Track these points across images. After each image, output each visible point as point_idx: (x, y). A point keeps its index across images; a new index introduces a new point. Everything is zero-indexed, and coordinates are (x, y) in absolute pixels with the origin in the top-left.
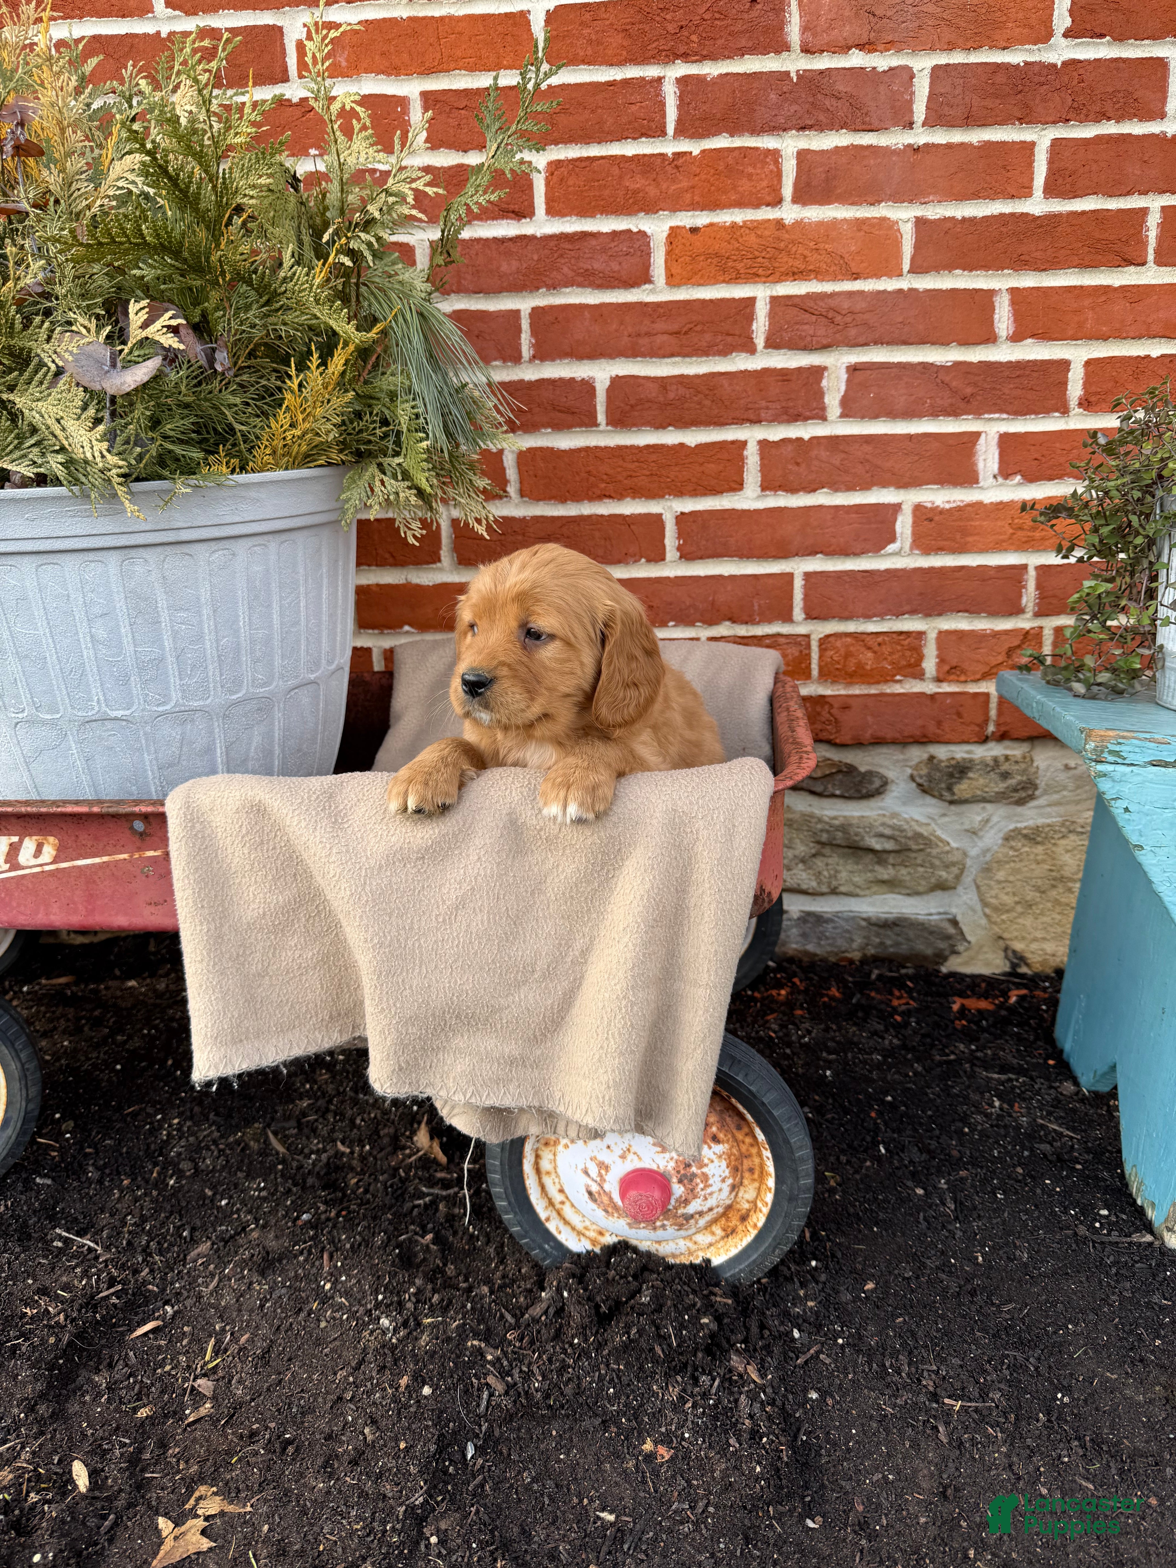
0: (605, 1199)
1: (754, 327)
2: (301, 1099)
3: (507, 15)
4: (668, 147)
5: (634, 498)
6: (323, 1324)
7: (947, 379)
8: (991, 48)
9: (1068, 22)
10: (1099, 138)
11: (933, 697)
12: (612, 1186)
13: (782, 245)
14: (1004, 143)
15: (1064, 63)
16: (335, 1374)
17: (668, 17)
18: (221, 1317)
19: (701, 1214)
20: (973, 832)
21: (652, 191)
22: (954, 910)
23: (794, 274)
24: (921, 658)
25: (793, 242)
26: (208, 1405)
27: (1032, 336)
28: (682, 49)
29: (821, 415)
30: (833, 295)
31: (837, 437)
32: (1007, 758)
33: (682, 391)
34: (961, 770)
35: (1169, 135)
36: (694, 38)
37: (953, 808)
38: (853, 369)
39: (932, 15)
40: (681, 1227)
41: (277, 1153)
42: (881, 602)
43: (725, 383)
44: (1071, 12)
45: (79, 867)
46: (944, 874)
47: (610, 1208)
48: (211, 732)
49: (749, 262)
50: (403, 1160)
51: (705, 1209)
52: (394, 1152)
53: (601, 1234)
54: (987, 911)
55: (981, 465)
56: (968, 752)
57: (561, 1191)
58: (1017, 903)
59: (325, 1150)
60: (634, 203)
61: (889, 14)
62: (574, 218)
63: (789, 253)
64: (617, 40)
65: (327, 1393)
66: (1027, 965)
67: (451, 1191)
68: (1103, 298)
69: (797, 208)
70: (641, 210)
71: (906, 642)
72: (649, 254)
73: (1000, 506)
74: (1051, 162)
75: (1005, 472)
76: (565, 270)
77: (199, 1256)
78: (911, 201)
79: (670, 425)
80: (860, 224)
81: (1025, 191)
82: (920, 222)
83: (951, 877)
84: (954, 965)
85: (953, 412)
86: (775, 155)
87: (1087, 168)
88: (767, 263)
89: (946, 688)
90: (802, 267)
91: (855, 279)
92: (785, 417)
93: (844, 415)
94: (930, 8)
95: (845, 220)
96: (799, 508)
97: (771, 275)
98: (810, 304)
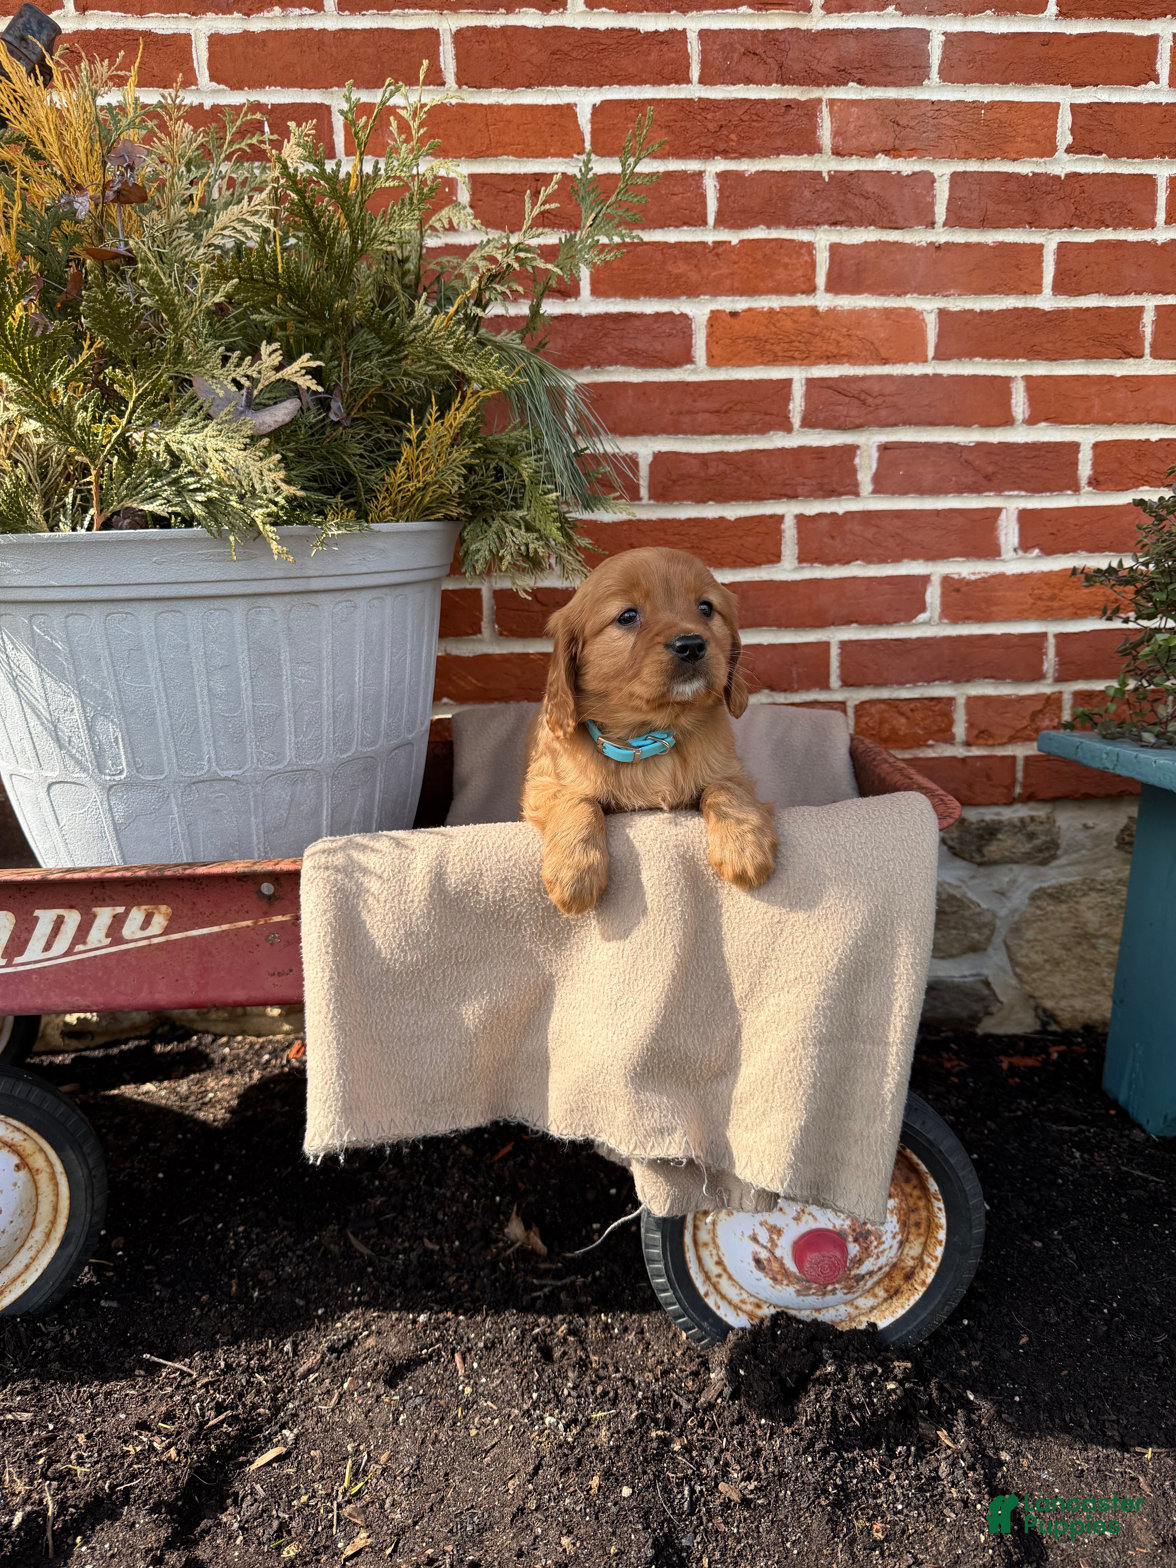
0: (775, 1266)
1: (791, 407)
2: (372, 1197)
3: (555, 107)
4: (709, 236)
6: (473, 1432)
7: (970, 458)
8: (1003, 159)
9: (1069, 139)
10: (1099, 243)
11: (964, 760)
12: (785, 1251)
13: (817, 330)
14: (1016, 244)
15: (1067, 175)
16: (505, 1484)
17: (709, 116)
18: (351, 1436)
19: (871, 1273)
20: (1002, 893)
21: (694, 276)
22: (985, 972)
23: (828, 357)
24: (951, 723)
25: (826, 328)
26: (364, 1535)
27: (1046, 420)
28: (722, 146)
29: (853, 491)
30: (865, 378)
31: (870, 512)
32: (1032, 819)
33: (722, 467)
34: (990, 831)
35: (1159, 243)
36: (733, 137)
37: (981, 870)
38: (884, 448)
39: (951, 127)
40: (850, 1289)
41: (362, 1255)
42: (913, 669)
43: (764, 460)
44: (1072, 131)
45: (193, 938)
46: (976, 935)
47: (780, 1275)
48: (319, 794)
49: (786, 346)
50: (498, 1254)
51: (876, 1268)
52: (487, 1246)
53: (758, 1306)
54: (1018, 970)
55: (1002, 539)
56: (998, 814)
57: (719, 1263)
58: (1046, 961)
59: (412, 1249)
60: (677, 287)
61: (912, 124)
62: (619, 299)
63: (823, 339)
64: (660, 135)
65: (503, 1505)
66: (1057, 1022)
67: (567, 1280)
68: (1107, 387)
69: (829, 296)
70: (683, 293)
71: (937, 708)
72: (691, 336)
73: (1021, 578)
74: (1058, 263)
75: (1025, 545)
76: (610, 349)
77: (310, 1371)
78: (934, 294)
79: (711, 499)
80: (888, 312)
81: (1036, 288)
82: (943, 314)
83: (982, 938)
84: (988, 1026)
85: (976, 489)
86: (809, 247)
87: (1089, 269)
88: (803, 347)
89: (976, 752)
90: (836, 351)
91: (885, 364)
92: (820, 493)
93: (875, 491)
94: (948, 121)
95: (874, 309)
96: (835, 579)
97: (807, 358)
98: (843, 386)
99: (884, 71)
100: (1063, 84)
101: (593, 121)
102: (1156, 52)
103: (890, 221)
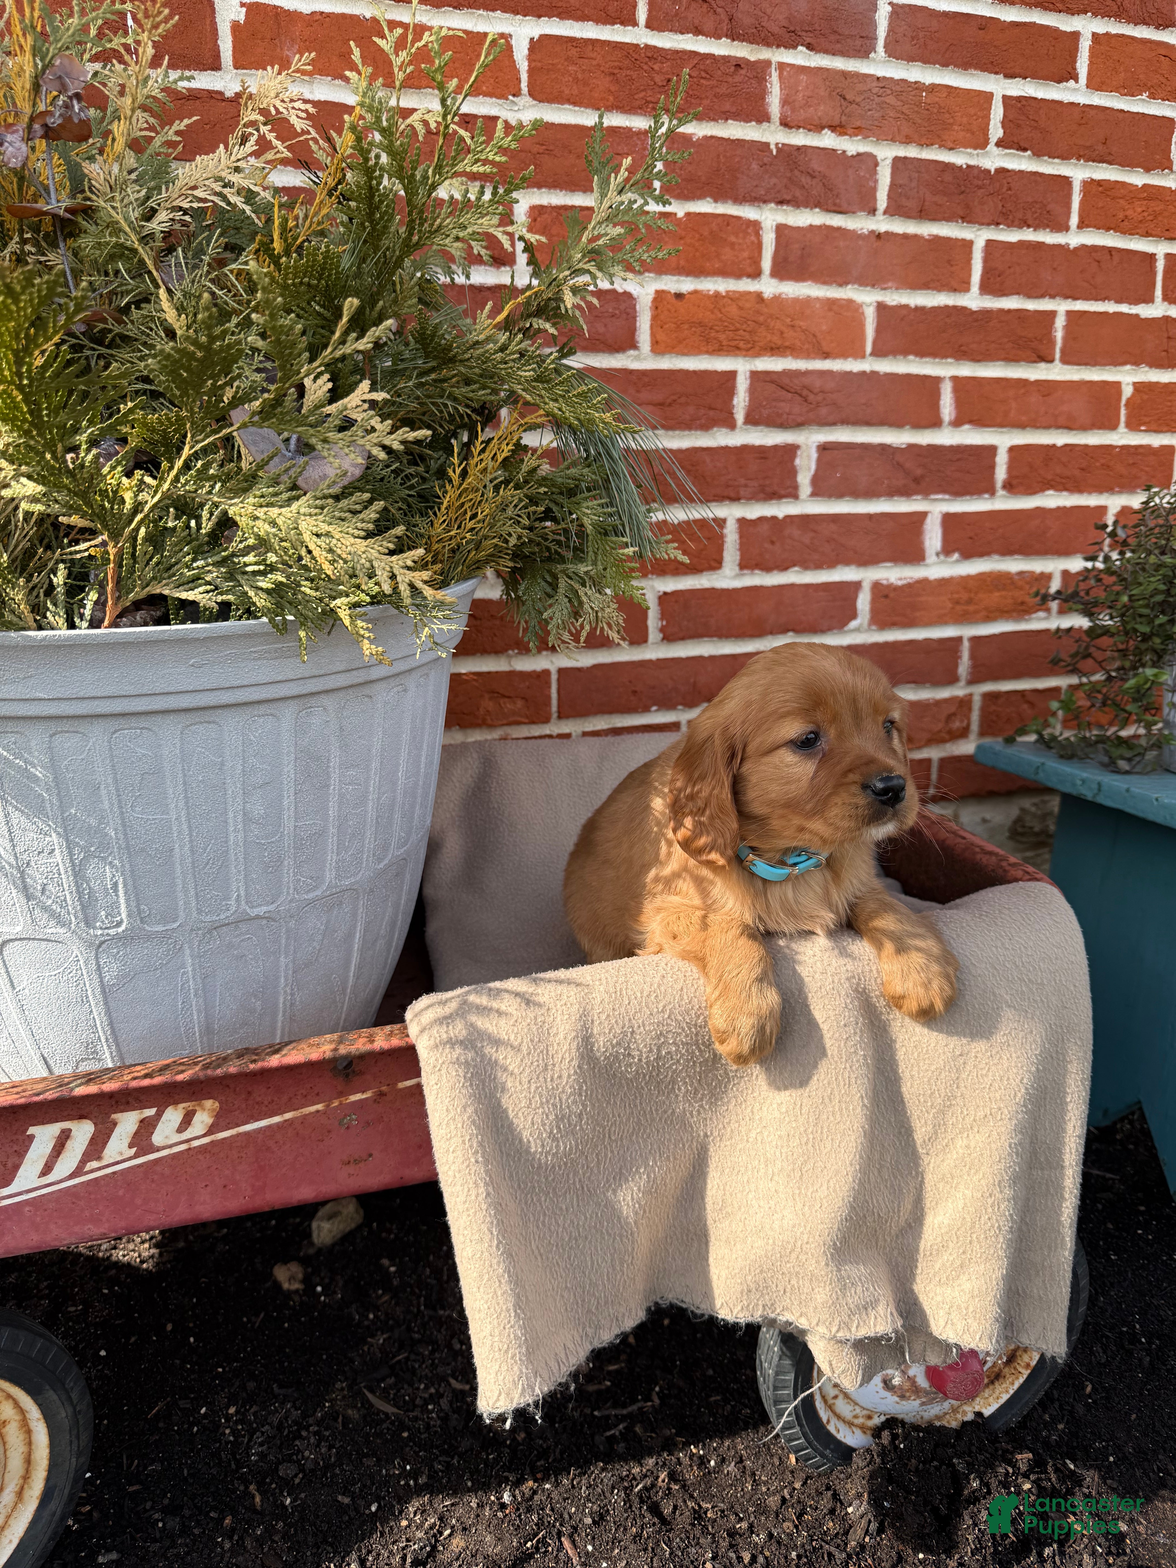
0: (907, 1387)
1: (735, 402)
4: (654, 205)
7: (902, 460)
8: (940, 147)
9: (1000, 133)
10: (1021, 243)
13: (761, 319)
14: (948, 239)
15: (997, 170)
17: (656, 67)
23: (772, 349)
25: (771, 316)
27: (970, 422)
29: (793, 494)
30: (807, 373)
31: (809, 515)
35: (1071, 247)
38: (824, 448)
39: (894, 107)
43: (707, 458)
44: (1004, 124)
45: (247, 1134)
47: (909, 1393)
48: (355, 915)
49: (731, 334)
53: (870, 1417)
55: (927, 543)
61: (858, 100)
63: (768, 328)
64: (604, 83)
68: (1022, 391)
69: (774, 282)
72: (634, 318)
73: (943, 582)
74: (986, 260)
75: (947, 550)
78: (873, 286)
80: (831, 304)
81: (965, 286)
82: (881, 307)
85: (905, 492)
86: (756, 226)
87: (1012, 270)
88: (747, 337)
90: (779, 342)
91: (826, 358)
92: (762, 495)
93: (814, 494)
94: (891, 100)
95: (817, 299)
96: (774, 587)
97: (751, 349)
98: (786, 381)
99: (833, 37)
100: (996, 73)
101: (531, 58)
102: (1076, 49)
103: (835, 205)
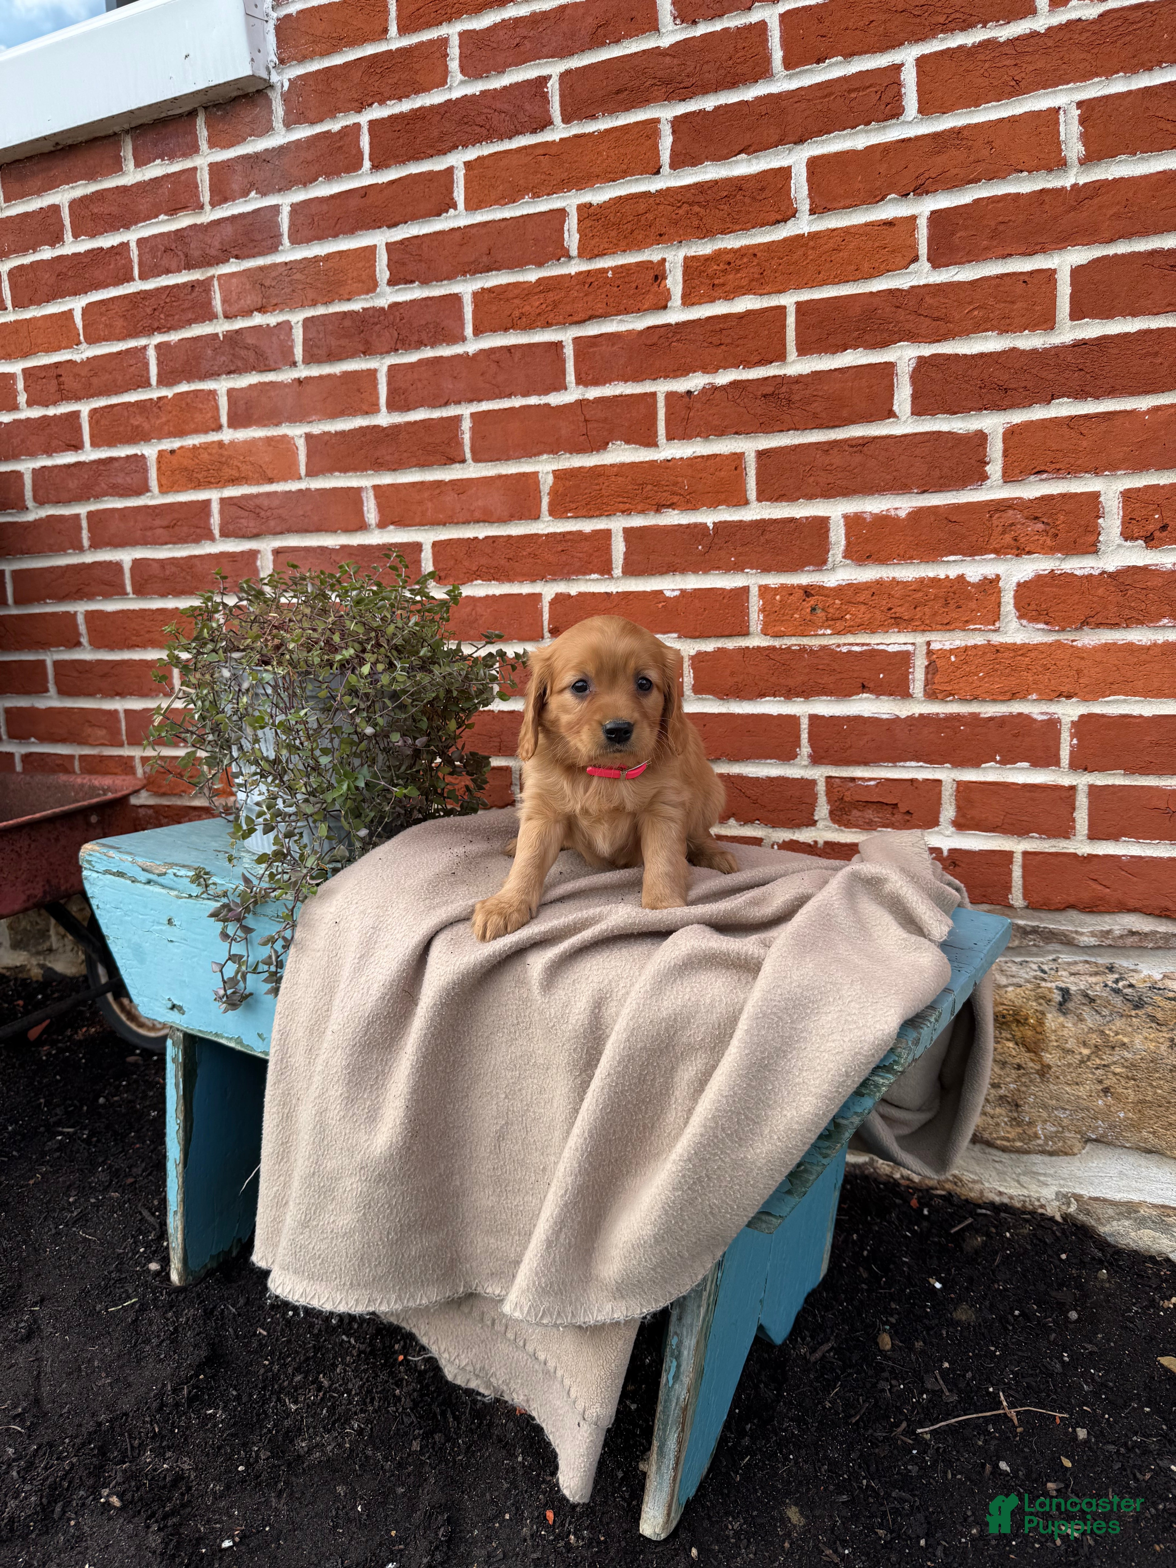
1: (212, 521)
3: (63, 313)
4: (154, 394)
5: (153, 647)
7: (337, 559)
8: (339, 301)
9: (387, 274)
10: (420, 361)
13: (224, 459)
14: (356, 372)
15: (390, 306)
17: (146, 303)
21: (146, 426)
23: (232, 481)
25: (230, 457)
27: (392, 523)
28: (157, 324)
30: (258, 495)
33: (174, 569)
35: (470, 354)
36: (162, 316)
38: (277, 553)
39: (300, 281)
43: (199, 564)
44: (389, 266)
49: (206, 474)
60: (138, 435)
61: (273, 284)
62: (107, 447)
63: (228, 466)
64: (120, 323)
68: (438, 491)
69: (231, 431)
70: (142, 440)
72: (147, 471)
74: (389, 384)
76: (103, 485)
78: (301, 421)
79: (168, 595)
80: (269, 440)
81: (374, 409)
82: (309, 437)
86: (213, 393)
87: (414, 386)
88: (215, 474)
90: (236, 475)
91: (272, 482)
94: (298, 276)
95: (260, 438)
97: (218, 483)
98: (243, 503)
99: (251, 245)
100: (380, 227)
101: (83, 319)
102: (452, 182)
103: (265, 366)
